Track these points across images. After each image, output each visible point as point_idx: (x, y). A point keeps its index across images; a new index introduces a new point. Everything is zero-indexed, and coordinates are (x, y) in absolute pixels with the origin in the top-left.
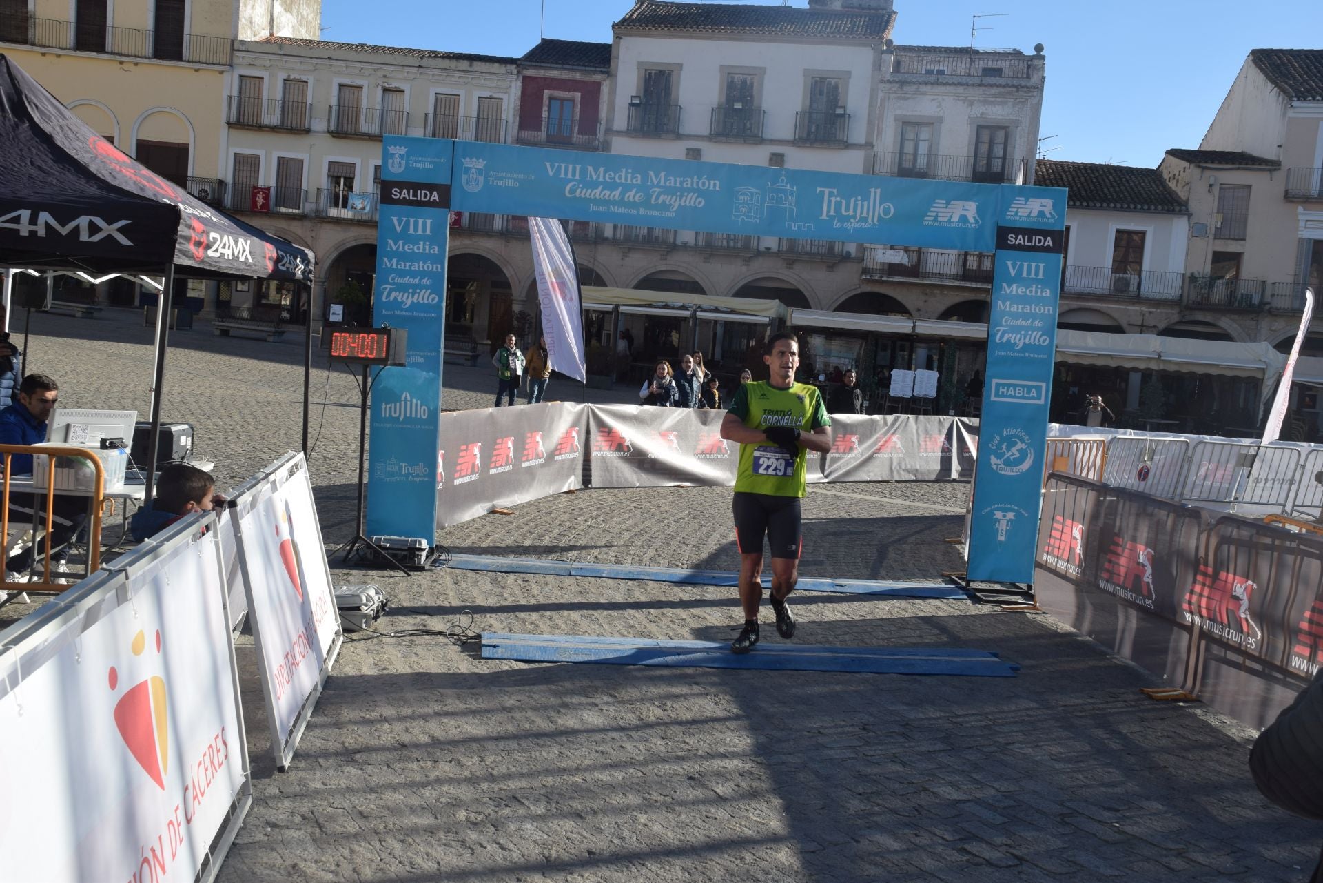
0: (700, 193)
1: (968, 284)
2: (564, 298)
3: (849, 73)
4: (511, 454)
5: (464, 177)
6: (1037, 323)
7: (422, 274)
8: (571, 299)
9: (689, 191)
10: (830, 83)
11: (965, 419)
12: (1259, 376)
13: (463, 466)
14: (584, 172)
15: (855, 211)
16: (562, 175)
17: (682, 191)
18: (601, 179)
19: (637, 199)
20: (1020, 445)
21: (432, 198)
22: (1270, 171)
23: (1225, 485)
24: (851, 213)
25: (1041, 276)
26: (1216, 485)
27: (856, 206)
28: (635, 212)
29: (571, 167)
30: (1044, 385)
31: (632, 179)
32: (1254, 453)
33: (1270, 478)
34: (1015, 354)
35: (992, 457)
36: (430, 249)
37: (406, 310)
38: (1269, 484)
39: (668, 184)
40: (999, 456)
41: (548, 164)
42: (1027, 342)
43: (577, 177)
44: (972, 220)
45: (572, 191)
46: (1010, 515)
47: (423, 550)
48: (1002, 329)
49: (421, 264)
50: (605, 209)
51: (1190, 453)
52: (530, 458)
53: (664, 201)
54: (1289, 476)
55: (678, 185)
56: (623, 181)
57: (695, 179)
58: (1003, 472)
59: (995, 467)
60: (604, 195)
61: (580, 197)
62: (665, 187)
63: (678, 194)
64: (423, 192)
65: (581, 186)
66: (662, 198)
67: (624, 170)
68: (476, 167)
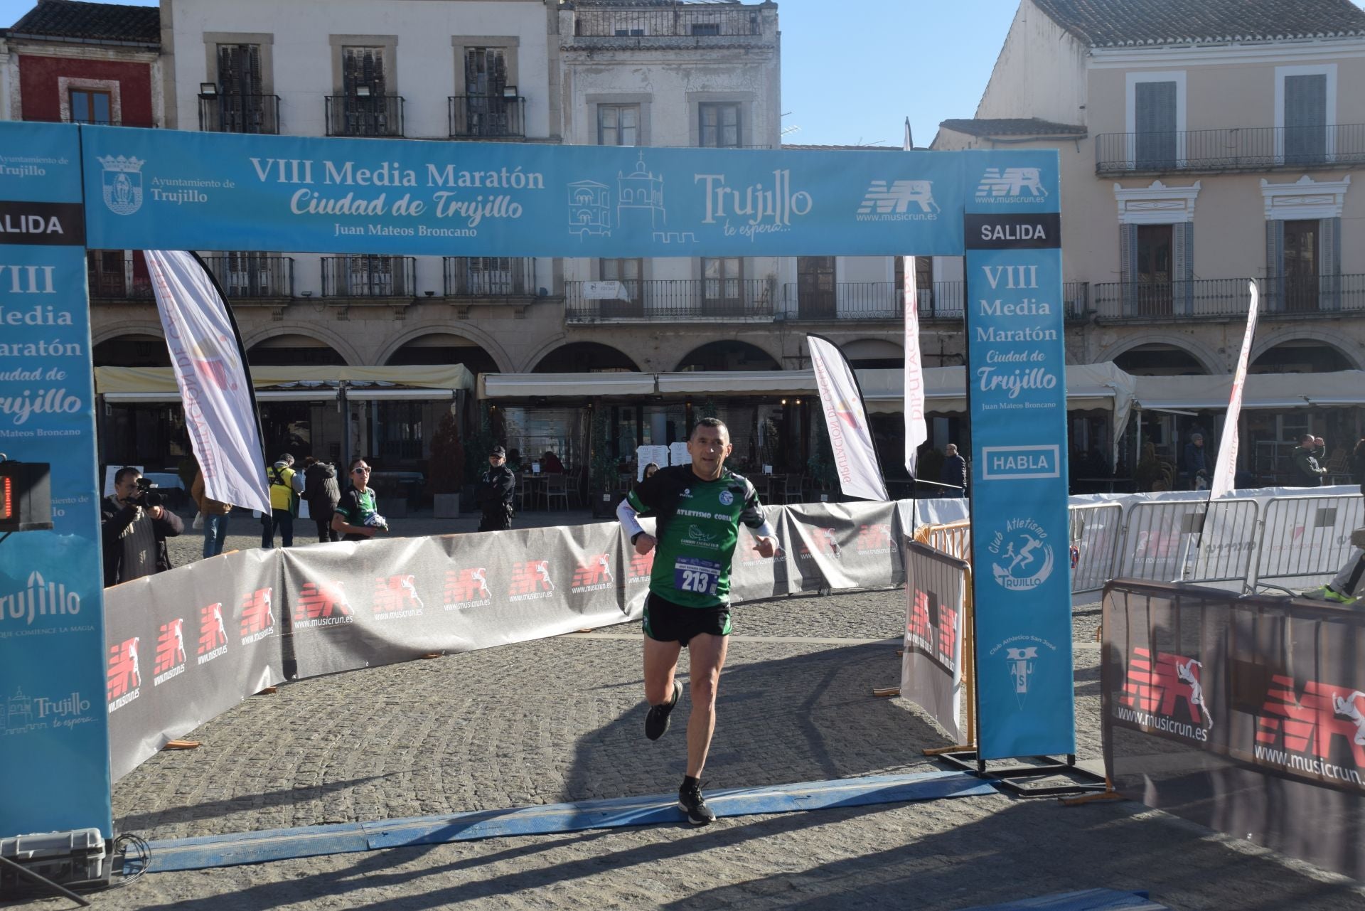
1: (712, 320)
2: (223, 386)
3: (516, 39)
4: (181, 647)
5: (107, 189)
6: (1036, 356)
7: (47, 363)
8: (235, 387)
9: (497, 192)
10: (491, 55)
11: (797, 507)
12: (1108, 406)
13: (116, 681)
14: (319, 172)
15: (755, 207)
16: (282, 179)
17: (486, 194)
18: (349, 181)
19: (413, 211)
20: (1033, 544)
21: (51, 229)
22: (1076, 140)
23: (1171, 561)
24: (749, 210)
25: (1033, 285)
26: (1161, 561)
27: (755, 199)
28: (412, 232)
29: (295, 163)
30: (1056, 448)
31: (402, 177)
32: (1201, 512)
33: (1224, 544)
34: (1011, 406)
35: (995, 566)
36: (55, 320)
37: (21, 428)
38: (1224, 552)
39: (460, 183)
40: (1005, 564)
41: (255, 161)
42: (1025, 387)
43: (308, 180)
44: (926, 209)
45: (302, 204)
46: (1031, 652)
47: (98, 850)
48: (987, 369)
49: (42, 345)
50: (360, 231)
51: (1124, 522)
52: (209, 648)
53: (457, 212)
54: (1247, 539)
55: (477, 184)
56: (386, 182)
57: (504, 173)
58: (1013, 588)
59: (1000, 581)
60: (358, 208)
61: (318, 213)
62: (457, 188)
63: (480, 198)
64: (31, 218)
65: (316, 195)
66: (453, 207)
67: (386, 165)
68: (126, 170)
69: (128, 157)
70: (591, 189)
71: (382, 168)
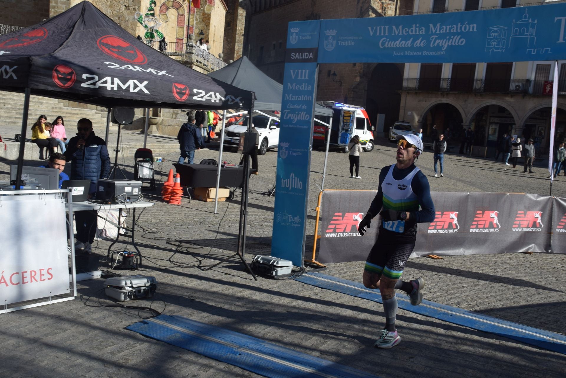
0: (462, 35)
5: (325, 42)
7: (303, 102)
9: (454, 34)
14: (390, 30)
16: (378, 35)
17: (451, 35)
18: (401, 34)
19: (422, 45)
21: (310, 57)
28: (420, 54)
29: (382, 27)
31: (419, 30)
36: (307, 88)
37: (294, 124)
39: (441, 32)
41: (370, 28)
43: (387, 34)
45: (383, 44)
50: (402, 54)
53: (438, 44)
55: (448, 31)
56: (414, 33)
57: (459, 25)
60: (402, 44)
61: (388, 47)
62: (440, 34)
63: (448, 37)
64: (306, 53)
65: (388, 40)
66: (437, 41)
67: (414, 25)
68: (332, 35)
69: (333, 30)
70: (499, 29)
71: (413, 27)
